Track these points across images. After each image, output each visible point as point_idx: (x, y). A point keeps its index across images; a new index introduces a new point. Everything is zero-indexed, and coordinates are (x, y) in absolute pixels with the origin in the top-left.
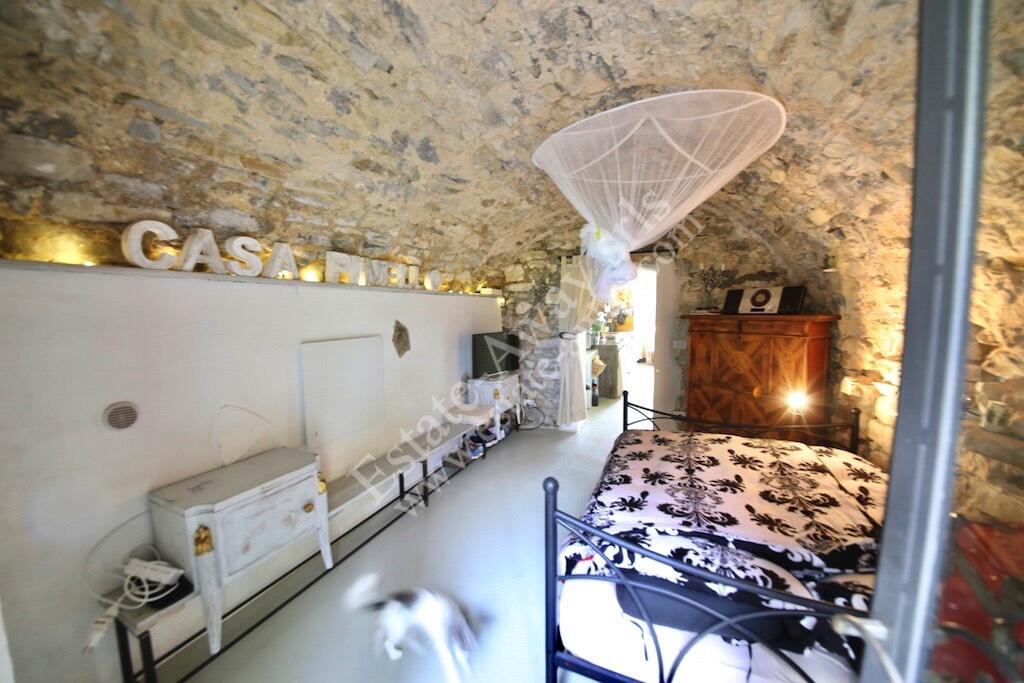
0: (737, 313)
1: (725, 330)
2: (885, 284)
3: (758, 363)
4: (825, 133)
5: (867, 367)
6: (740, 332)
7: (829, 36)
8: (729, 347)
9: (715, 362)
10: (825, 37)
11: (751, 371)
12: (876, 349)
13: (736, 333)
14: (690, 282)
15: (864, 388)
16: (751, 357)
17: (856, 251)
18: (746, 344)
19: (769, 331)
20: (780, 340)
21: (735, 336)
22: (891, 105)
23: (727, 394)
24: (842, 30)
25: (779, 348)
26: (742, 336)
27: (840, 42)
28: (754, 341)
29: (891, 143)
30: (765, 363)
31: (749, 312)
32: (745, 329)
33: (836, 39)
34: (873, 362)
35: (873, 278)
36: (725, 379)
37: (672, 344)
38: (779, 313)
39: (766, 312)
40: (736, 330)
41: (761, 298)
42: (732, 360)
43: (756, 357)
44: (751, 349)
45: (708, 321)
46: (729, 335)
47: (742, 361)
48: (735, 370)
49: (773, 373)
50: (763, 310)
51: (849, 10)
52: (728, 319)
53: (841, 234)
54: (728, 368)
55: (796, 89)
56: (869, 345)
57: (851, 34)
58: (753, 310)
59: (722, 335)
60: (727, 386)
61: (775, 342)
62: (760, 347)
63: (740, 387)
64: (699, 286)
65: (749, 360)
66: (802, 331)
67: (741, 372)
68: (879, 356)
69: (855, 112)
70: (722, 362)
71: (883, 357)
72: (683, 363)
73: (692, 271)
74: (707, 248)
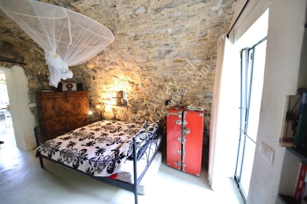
0: (62, 91)
1: (60, 97)
2: (106, 84)
3: (74, 106)
4: (113, 52)
5: (101, 102)
6: (66, 97)
7: (133, 40)
8: (62, 103)
9: (57, 108)
10: (132, 39)
11: (72, 108)
12: (102, 98)
13: (64, 97)
14: (32, 78)
15: (102, 106)
16: (71, 104)
17: (99, 76)
18: (69, 100)
19: (76, 96)
20: (80, 98)
21: (65, 98)
22: (131, 54)
23: (64, 118)
24: (135, 41)
25: (80, 100)
26: (67, 98)
27: (134, 42)
28: (72, 99)
29: (124, 59)
30: (76, 106)
31: (67, 90)
32: (68, 96)
33: (133, 41)
34: (102, 101)
35: (103, 83)
36: (62, 113)
37: (29, 105)
38: (77, 91)
39: (73, 90)
40: (65, 96)
41: (70, 86)
42: (64, 107)
43: (73, 104)
44: (71, 102)
45: (52, 94)
46: (61, 98)
47: (68, 106)
48: (66, 110)
49: (79, 108)
50: (72, 90)
51: (139, 39)
52: (60, 93)
53: (96, 72)
54: (63, 110)
55: (116, 42)
56: (100, 97)
57: (136, 42)
58: (68, 90)
59: (59, 99)
60: (64, 115)
61: (78, 99)
62: (74, 101)
63: (68, 115)
64: (36, 81)
65: (71, 105)
66: (87, 95)
67: (69, 109)
68: (103, 99)
69: (123, 52)
70: (60, 108)
71: (104, 99)
72: (35, 113)
73: (33, 74)
74: (38, 66)
